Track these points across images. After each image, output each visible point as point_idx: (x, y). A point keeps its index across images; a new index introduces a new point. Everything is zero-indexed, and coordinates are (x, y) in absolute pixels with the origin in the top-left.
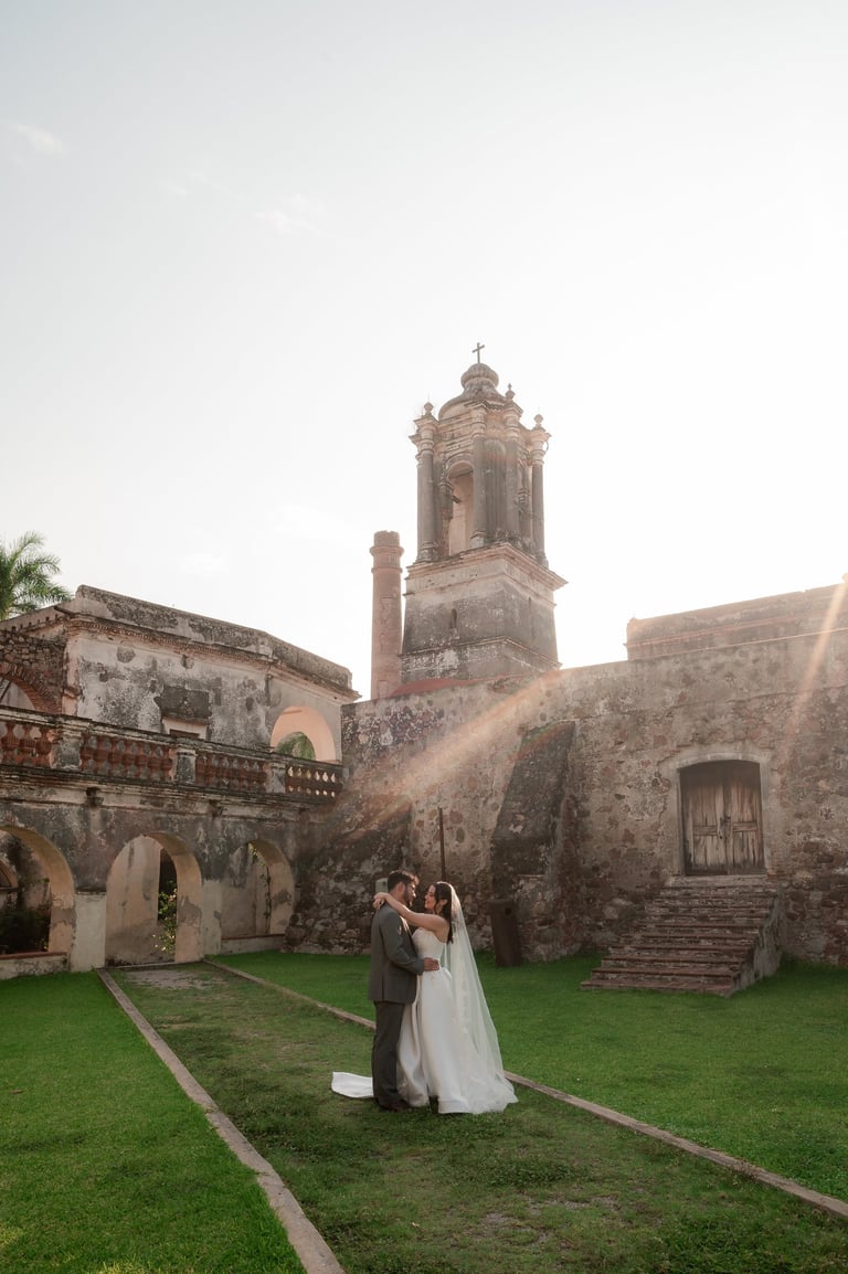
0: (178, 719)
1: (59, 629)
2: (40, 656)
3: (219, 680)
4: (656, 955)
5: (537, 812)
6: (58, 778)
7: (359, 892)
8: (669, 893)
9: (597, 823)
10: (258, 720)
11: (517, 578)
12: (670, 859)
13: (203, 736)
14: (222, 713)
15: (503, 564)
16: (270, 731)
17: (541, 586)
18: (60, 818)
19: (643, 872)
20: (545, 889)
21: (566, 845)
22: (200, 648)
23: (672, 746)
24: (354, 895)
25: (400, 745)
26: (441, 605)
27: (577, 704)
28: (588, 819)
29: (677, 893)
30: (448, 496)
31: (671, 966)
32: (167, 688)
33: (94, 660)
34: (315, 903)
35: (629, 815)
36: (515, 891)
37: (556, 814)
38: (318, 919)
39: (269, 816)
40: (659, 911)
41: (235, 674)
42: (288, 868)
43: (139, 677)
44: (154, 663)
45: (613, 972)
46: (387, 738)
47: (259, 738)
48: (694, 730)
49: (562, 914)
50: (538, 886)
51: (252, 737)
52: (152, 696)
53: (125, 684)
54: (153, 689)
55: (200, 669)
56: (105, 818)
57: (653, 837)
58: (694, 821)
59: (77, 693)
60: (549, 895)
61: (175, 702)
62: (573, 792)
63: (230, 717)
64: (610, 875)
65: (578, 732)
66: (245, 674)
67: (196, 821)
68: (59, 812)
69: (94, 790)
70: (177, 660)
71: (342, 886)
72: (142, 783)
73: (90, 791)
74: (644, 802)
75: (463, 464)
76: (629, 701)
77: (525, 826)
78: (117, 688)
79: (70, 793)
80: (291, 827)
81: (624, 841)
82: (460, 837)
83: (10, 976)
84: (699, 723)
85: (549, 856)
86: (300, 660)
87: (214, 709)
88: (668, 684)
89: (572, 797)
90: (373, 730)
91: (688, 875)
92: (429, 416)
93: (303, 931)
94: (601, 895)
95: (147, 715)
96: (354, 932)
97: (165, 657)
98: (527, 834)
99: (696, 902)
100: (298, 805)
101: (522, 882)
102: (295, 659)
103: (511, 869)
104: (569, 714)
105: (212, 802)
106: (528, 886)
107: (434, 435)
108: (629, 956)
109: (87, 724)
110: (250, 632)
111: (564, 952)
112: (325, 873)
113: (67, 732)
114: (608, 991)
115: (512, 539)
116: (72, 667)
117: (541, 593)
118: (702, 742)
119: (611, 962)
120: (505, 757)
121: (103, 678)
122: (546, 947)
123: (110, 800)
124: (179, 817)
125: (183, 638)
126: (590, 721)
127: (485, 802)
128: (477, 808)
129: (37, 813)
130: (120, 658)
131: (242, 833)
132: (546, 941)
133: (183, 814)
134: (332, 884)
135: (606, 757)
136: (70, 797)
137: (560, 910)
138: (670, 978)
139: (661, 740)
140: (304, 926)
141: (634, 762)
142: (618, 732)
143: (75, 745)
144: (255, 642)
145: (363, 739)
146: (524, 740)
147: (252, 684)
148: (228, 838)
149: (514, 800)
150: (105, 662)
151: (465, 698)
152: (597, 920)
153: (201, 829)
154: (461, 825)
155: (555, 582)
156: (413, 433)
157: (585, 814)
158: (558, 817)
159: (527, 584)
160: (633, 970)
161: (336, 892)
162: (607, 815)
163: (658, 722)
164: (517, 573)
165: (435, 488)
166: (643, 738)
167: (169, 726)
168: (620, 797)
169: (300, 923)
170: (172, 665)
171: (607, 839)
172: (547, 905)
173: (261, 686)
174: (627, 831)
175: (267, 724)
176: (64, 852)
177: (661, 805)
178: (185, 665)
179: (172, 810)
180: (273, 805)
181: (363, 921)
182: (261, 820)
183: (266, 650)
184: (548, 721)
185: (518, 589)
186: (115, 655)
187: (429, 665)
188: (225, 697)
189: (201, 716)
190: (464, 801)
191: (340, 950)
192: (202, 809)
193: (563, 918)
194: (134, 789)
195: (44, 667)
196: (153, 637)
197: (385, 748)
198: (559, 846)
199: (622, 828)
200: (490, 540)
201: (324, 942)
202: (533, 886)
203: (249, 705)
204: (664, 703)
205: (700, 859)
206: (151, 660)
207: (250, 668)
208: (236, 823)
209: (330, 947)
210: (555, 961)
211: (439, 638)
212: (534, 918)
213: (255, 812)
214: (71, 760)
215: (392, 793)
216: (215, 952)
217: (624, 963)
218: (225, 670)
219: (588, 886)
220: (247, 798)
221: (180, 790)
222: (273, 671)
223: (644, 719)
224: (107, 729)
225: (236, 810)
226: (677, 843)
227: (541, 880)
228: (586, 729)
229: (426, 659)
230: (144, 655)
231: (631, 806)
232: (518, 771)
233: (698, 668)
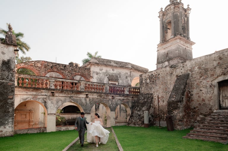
0: (112, 81)
1: (89, 66)
2: (86, 71)
3: (120, 73)
4: (205, 130)
5: (178, 95)
6: (80, 92)
7: (142, 114)
8: (214, 114)
9: (195, 97)
10: (128, 80)
11: (182, 43)
12: (215, 105)
13: (117, 84)
14: (121, 79)
15: (178, 41)
16: (131, 82)
17: (188, 45)
18: (81, 100)
19: (207, 109)
20: (180, 113)
21: (186, 102)
22: (116, 67)
23: (216, 76)
24: (141, 114)
25: (151, 82)
26: (165, 52)
27: (190, 68)
28: (193, 96)
29: (216, 114)
30: (166, 28)
31: (209, 134)
32: (110, 75)
33: (95, 71)
34: (133, 116)
35: (203, 95)
36: (173, 113)
37: (183, 95)
38: (134, 119)
39: (125, 99)
40: (209, 119)
41: (123, 71)
42: (130, 109)
43: (104, 73)
44: (107, 71)
45: (192, 134)
46: (148, 81)
47: (129, 84)
48: (222, 72)
49: (185, 119)
50: (178, 112)
51: (127, 84)
52: (107, 77)
53: (101, 75)
54: (107, 76)
55: (116, 71)
56: (90, 100)
57: (210, 100)
58: (222, 95)
59: (92, 77)
60: (181, 114)
61: (112, 78)
62: (188, 90)
63: (123, 80)
64: (198, 110)
65: (190, 75)
66: (126, 71)
67: (109, 100)
68: (80, 99)
69: (88, 94)
70: (111, 70)
71: (139, 112)
72: (97, 93)
73: (87, 95)
74: (208, 91)
75: (170, 20)
76: (204, 66)
77: (175, 98)
78: (100, 76)
79: (82, 95)
80: (130, 101)
81: (202, 101)
82: (163, 102)
83: (73, 129)
84: (224, 69)
85: (181, 106)
86: (137, 68)
87: (119, 79)
88: (215, 60)
89: (188, 91)
90: (146, 79)
91: (220, 109)
92: (162, 11)
93: (131, 122)
94: (196, 114)
95: (106, 81)
96: (140, 122)
97: (109, 69)
98: (175, 100)
99: (221, 117)
100: (132, 96)
101: (174, 111)
102: (136, 68)
103: (172, 108)
104: (188, 71)
105: (113, 96)
106: (175, 112)
107: (163, 15)
108: (198, 130)
109: (86, 82)
110: (126, 63)
111: (185, 128)
112: (136, 110)
113: (82, 84)
114: (190, 139)
115: (180, 35)
116: (91, 72)
117: (189, 46)
118: (224, 74)
119: (193, 132)
120: (173, 83)
121: (97, 74)
122: (180, 126)
123: (90, 96)
124: (105, 99)
125: (112, 65)
126: (193, 72)
127: (169, 94)
128: (167, 95)
129: (76, 99)
130: (100, 70)
131: (119, 102)
132: (180, 125)
133: (106, 99)
134: (137, 112)
135: (197, 81)
136: (83, 96)
137: (184, 118)
138: (208, 137)
139: (213, 75)
140: (131, 121)
141: (205, 81)
142: (200, 74)
143: (84, 86)
144: (128, 65)
145: (144, 82)
146: (177, 78)
147: (127, 73)
148: (116, 103)
149: (173, 92)
150: (97, 71)
151: (164, 70)
152: (195, 120)
153: (110, 102)
154: (164, 99)
155: (192, 43)
156: (159, 16)
157: (192, 95)
158: (184, 96)
159: (185, 45)
160: (198, 134)
161: (137, 114)
162: (198, 95)
163: (211, 71)
164: (182, 42)
165: (163, 27)
166: (207, 75)
167: (110, 82)
168: (201, 90)
169: (130, 120)
170: (110, 71)
171: (198, 101)
172: (180, 117)
173: (129, 74)
174: (203, 99)
175: (130, 81)
176: (82, 106)
177: (212, 92)
178: (113, 70)
179: (104, 98)
180: (126, 96)
181: (142, 120)
182: (123, 99)
183: (130, 66)
184: (183, 73)
185: (182, 46)
186: (99, 70)
187: (162, 65)
188: (121, 76)
189: (117, 80)
190: (164, 94)
191: (137, 126)
192: (110, 98)
193: (185, 120)
194: (95, 94)
195: (87, 73)
196: (106, 65)
197: (148, 83)
198: (184, 103)
199: (201, 98)
200: (175, 35)
201: (134, 124)
202: (176, 112)
203: (126, 78)
204: (213, 65)
205: (224, 105)
206: (106, 70)
207: (127, 70)
208: (118, 100)
209: (136, 125)
210: (183, 130)
211: (164, 59)
212: (177, 120)
213: (122, 98)
214: (83, 89)
215: (149, 93)
216: (114, 125)
217: (196, 132)
218: (121, 71)
219: (193, 112)
220: (120, 95)
221: (105, 94)
222: (131, 70)
223: (208, 70)
224: (90, 83)
225: (118, 98)
226: (217, 101)
227: (179, 111)
228: (192, 74)
229: (161, 64)
230: (105, 69)
231: (204, 92)
232: (175, 86)
233: (224, 55)
